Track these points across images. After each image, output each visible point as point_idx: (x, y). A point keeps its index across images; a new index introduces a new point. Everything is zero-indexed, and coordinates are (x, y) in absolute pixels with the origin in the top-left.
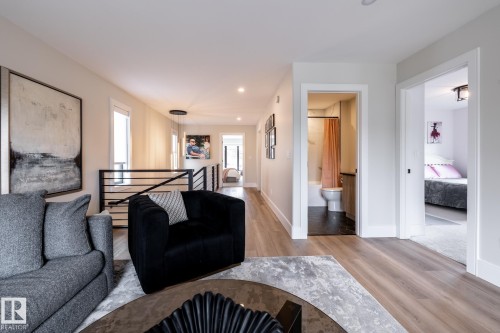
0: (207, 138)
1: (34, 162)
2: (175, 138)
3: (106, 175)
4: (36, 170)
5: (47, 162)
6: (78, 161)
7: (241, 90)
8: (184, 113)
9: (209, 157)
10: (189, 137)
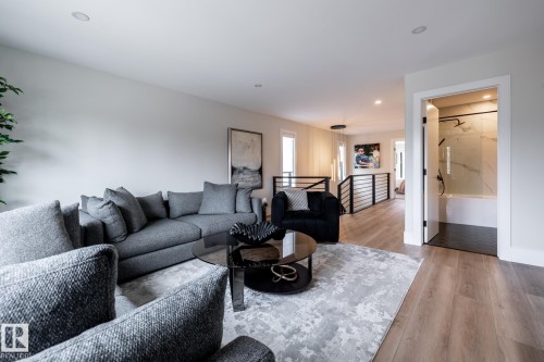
0: (377, 146)
1: (240, 172)
2: (342, 149)
3: (277, 180)
4: (241, 176)
5: (246, 172)
6: (260, 171)
7: (378, 102)
8: (344, 126)
9: (378, 165)
10: (357, 147)
